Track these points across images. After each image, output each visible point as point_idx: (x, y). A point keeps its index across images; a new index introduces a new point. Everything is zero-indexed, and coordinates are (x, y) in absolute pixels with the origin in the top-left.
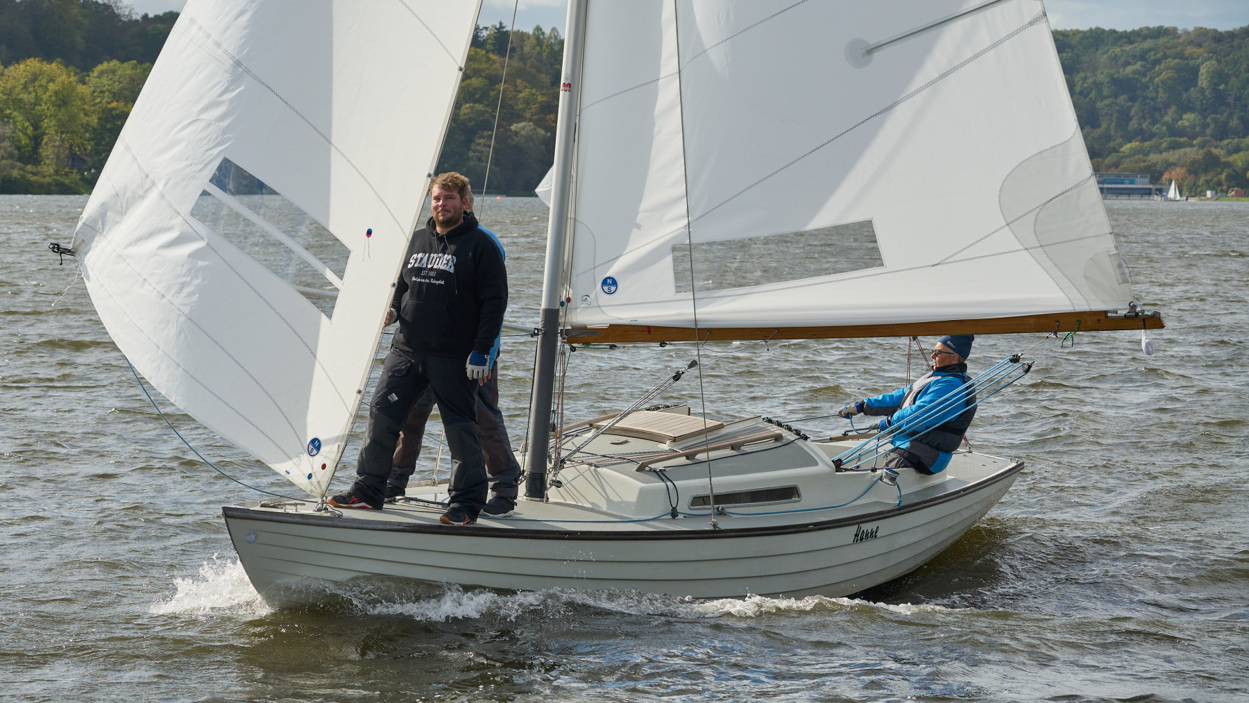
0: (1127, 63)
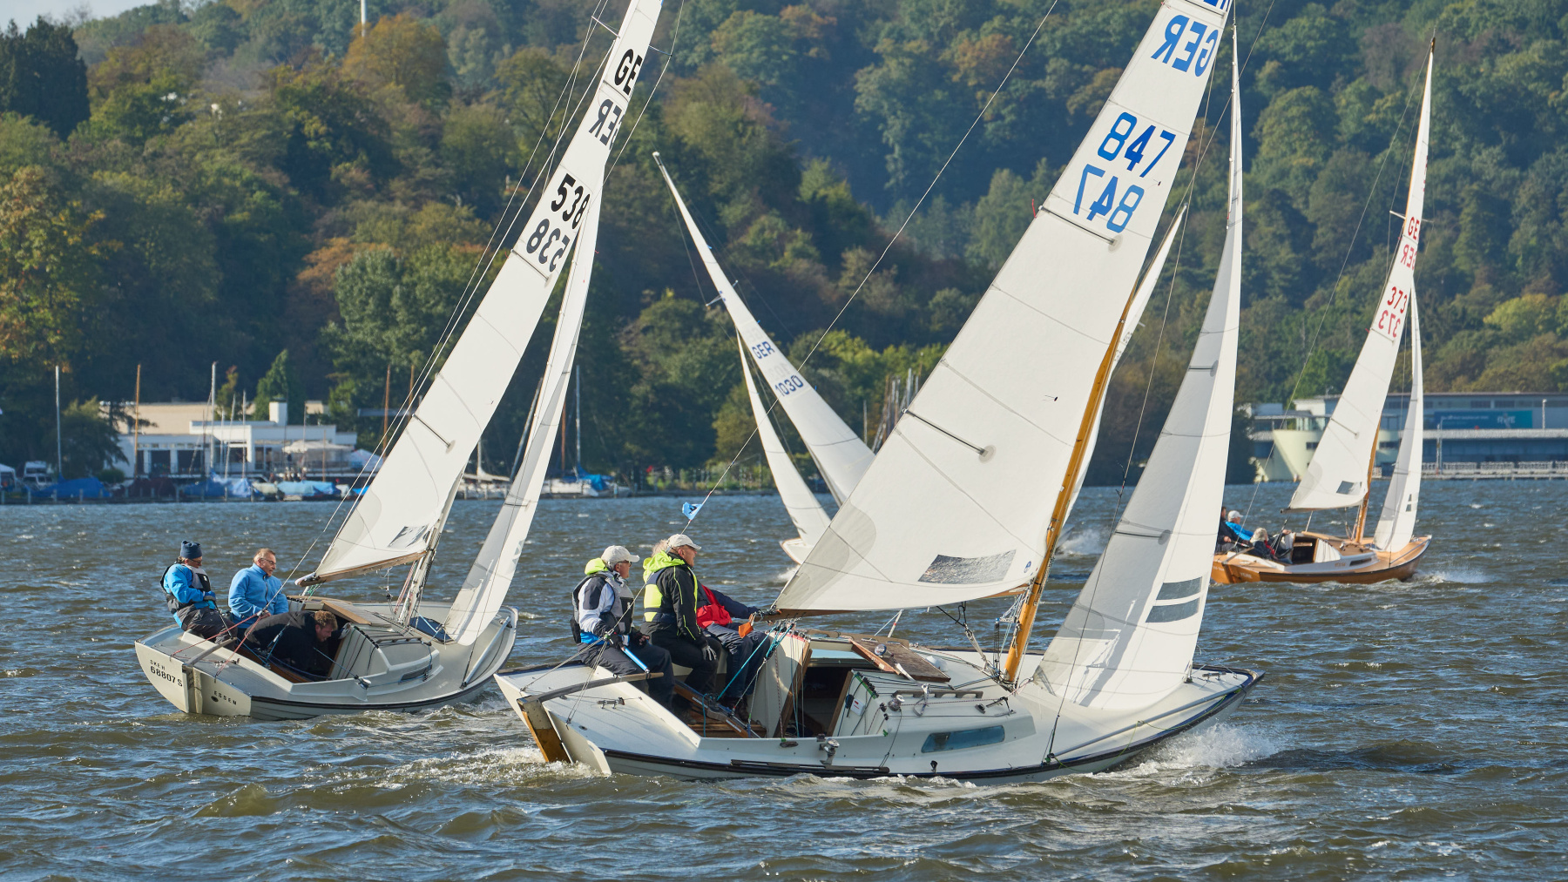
0: (1503, 46)
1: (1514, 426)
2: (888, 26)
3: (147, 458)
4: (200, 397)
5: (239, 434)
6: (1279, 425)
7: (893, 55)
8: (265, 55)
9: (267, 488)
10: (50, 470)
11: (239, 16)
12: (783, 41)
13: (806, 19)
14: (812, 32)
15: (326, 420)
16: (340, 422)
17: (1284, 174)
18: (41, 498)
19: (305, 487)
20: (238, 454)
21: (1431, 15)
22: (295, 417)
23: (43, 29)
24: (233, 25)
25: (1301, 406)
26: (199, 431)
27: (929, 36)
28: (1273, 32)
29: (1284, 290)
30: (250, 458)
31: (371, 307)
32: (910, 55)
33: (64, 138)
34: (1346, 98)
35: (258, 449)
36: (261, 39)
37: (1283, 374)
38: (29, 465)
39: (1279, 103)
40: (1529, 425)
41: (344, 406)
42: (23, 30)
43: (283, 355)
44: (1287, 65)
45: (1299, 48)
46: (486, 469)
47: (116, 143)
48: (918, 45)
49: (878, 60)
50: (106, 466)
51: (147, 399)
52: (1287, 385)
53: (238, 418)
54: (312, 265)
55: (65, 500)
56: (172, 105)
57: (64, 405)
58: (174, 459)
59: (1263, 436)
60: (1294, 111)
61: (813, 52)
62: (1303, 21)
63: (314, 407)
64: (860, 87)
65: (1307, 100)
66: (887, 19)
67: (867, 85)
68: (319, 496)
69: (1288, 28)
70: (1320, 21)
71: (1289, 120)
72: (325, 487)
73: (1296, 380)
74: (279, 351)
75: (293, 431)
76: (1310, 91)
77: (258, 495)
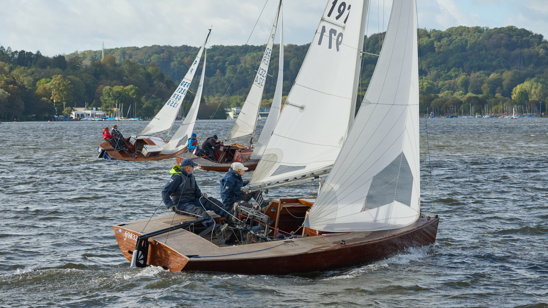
1: (261, 112)
2: (175, 56)
3: (76, 115)
4: (84, 107)
5: (89, 112)
6: (229, 111)
7: (176, 60)
8: (89, 60)
9: (93, 119)
10: (63, 117)
11: (85, 54)
12: (161, 58)
13: (164, 56)
14: (165, 57)
15: (101, 110)
16: (103, 110)
17: (229, 77)
18: (62, 120)
19: (98, 119)
20: (89, 115)
21: (250, 55)
22: (97, 110)
23: (60, 56)
24: (85, 56)
25: (232, 109)
26: (84, 111)
27: (181, 58)
28: (228, 58)
29: (229, 93)
30: (90, 115)
31: (107, 95)
32: (178, 60)
33: (64, 71)
34: (238, 67)
35: (92, 114)
36: (89, 58)
37: (230, 104)
38: (60, 116)
39: (229, 67)
40: (264, 112)
41: (104, 108)
42: (57, 56)
43: (95, 101)
44: (230, 62)
45: (232, 60)
46: (123, 117)
47: (71, 72)
48: (179, 59)
49: (174, 61)
50: (71, 116)
51: (77, 107)
52: (230, 106)
53: (89, 110)
54: (98, 89)
55: (65, 121)
56: (78, 66)
57: (65, 108)
58: (80, 115)
59: (227, 113)
60: (231, 68)
61: (165, 60)
62: (232, 56)
63: (99, 108)
64: (171, 65)
65: (233, 67)
66: (175, 55)
67: (172, 64)
68: (100, 120)
69: (230, 57)
70: (234, 56)
71: (230, 70)
72: (101, 119)
73: (231, 105)
74: (94, 100)
75: (97, 112)
76: (233, 66)
77: (92, 120)
